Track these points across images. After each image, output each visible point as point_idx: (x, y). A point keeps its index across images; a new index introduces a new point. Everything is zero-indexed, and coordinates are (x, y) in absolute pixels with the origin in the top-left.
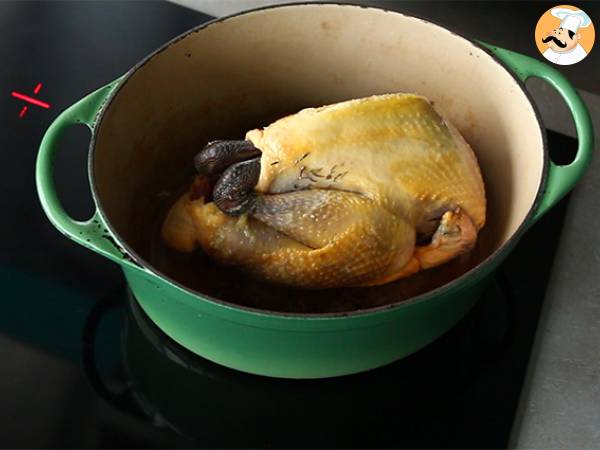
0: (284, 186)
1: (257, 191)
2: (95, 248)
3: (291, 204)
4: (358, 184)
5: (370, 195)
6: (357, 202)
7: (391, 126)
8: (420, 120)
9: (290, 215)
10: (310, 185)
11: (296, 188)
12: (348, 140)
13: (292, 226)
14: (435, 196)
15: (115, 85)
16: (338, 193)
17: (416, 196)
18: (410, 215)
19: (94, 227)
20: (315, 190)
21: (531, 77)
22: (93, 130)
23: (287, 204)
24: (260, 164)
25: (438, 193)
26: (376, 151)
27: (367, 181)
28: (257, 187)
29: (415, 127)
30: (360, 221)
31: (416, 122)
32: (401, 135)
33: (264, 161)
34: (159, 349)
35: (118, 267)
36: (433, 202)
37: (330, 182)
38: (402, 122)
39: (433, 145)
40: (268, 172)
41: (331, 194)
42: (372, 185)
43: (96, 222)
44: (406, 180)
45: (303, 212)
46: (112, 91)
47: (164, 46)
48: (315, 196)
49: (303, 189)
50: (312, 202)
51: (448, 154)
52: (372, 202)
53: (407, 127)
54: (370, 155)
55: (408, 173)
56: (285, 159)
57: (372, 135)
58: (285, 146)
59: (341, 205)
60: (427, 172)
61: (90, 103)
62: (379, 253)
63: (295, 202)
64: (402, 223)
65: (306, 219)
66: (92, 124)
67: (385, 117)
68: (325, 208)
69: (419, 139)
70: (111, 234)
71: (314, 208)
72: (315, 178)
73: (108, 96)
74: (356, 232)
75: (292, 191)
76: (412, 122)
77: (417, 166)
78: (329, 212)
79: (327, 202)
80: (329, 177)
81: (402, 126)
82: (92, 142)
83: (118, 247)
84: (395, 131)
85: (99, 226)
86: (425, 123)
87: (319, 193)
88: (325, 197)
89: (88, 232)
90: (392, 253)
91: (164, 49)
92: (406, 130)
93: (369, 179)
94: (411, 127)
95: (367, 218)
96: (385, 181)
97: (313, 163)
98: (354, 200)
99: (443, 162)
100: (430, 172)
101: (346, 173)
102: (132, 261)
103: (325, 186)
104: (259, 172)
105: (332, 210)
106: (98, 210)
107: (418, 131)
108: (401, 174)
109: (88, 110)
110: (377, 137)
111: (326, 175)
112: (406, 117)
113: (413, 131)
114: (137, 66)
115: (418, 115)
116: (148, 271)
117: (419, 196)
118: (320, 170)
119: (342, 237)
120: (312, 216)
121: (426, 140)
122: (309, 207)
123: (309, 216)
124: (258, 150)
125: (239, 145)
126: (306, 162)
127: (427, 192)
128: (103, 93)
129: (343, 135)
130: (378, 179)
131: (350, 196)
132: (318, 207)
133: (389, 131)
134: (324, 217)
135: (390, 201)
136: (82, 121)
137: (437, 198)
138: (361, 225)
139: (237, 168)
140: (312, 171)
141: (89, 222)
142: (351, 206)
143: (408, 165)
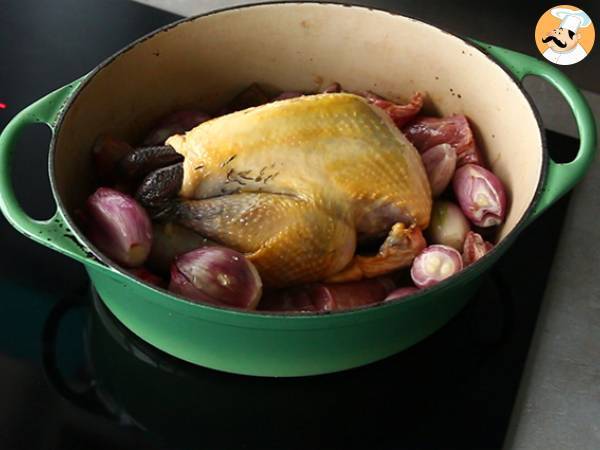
0: (210, 190)
1: (181, 197)
2: (56, 247)
3: (218, 209)
4: (290, 186)
5: (303, 197)
6: (290, 204)
7: (325, 126)
8: (357, 119)
9: (218, 220)
10: (239, 188)
11: (223, 192)
12: (278, 141)
13: (220, 230)
14: (374, 195)
15: (77, 85)
16: (269, 196)
17: (353, 195)
18: (349, 215)
19: (55, 226)
20: (244, 194)
21: (528, 75)
22: (53, 129)
23: (214, 209)
24: (182, 170)
25: (378, 191)
26: (308, 151)
27: (300, 182)
28: (181, 193)
29: (351, 126)
30: (294, 224)
31: (353, 121)
32: (336, 134)
33: (187, 166)
34: (126, 348)
35: (81, 266)
36: (373, 201)
37: (260, 184)
38: (337, 121)
39: (372, 144)
40: (192, 176)
41: (260, 198)
42: (305, 186)
43: (57, 221)
44: (342, 180)
45: (231, 216)
46: (74, 90)
47: (131, 45)
48: (244, 200)
49: (232, 193)
50: (241, 207)
51: (388, 152)
52: (306, 203)
53: (343, 126)
54: (302, 155)
55: (344, 172)
56: (210, 163)
57: (304, 135)
58: (209, 150)
59: (272, 208)
60: (365, 171)
61: (50, 102)
62: (316, 256)
63: (222, 207)
64: (340, 224)
65: (235, 223)
66: (53, 123)
67: (318, 118)
68: (256, 211)
69: (355, 138)
70: (73, 233)
71: (243, 212)
72: (243, 180)
73: (70, 95)
74: (290, 235)
75: (219, 196)
76: (347, 121)
77: (354, 165)
78: (260, 216)
79: (258, 205)
80: (259, 179)
81: (338, 125)
82: (53, 142)
83: (82, 246)
84: (330, 130)
85: (61, 225)
86: (362, 122)
87: (248, 197)
88: (255, 200)
89: (49, 231)
90: (330, 256)
91: (131, 48)
92: (341, 129)
93: (301, 179)
94: (347, 126)
95: (301, 221)
96: (320, 181)
97: (240, 165)
98: (286, 202)
99: (383, 161)
100: (369, 170)
101: (276, 174)
102: (96, 260)
103: (254, 189)
104: (182, 176)
105: (263, 213)
106: (59, 209)
107: (354, 130)
108: (336, 173)
109: (49, 110)
110: (309, 137)
111: (255, 178)
112: (341, 117)
113: (350, 130)
114: (101, 65)
115: (355, 114)
116: (113, 270)
117: (357, 196)
118: (248, 173)
119: (275, 241)
120: (242, 220)
121: (363, 139)
122: (238, 211)
123: (238, 221)
124: (181, 155)
125: (159, 151)
126: (232, 165)
127: (365, 192)
128: (65, 92)
129: (273, 137)
130: (312, 179)
131: (282, 199)
132: (248, 211)
133: (322, 131)
134: (255, 220)
135: (325, 201)
136: (41, 121)
137: (377, 197)
138: (294, 228)
139: (158, 175)
140: (239, 174)
141: (49, 221)
142: (283, 209)
143: (344, 165)
